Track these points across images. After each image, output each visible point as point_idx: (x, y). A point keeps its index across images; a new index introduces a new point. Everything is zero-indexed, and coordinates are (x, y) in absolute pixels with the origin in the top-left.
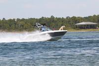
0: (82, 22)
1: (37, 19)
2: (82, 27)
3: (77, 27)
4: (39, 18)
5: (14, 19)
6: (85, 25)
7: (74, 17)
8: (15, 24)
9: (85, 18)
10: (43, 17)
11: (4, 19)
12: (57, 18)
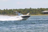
0: (45, 11)
1: (23, 9)
2: (45, 13)
3: (42, 13)
4: (24, 9)
5: (12, 9)
6: (47, 12)
7: (41, 8)
8: (12, 12)
9: (47, 9)
10: (26, 8)
11: (7, 9)
12: (33, 9)
